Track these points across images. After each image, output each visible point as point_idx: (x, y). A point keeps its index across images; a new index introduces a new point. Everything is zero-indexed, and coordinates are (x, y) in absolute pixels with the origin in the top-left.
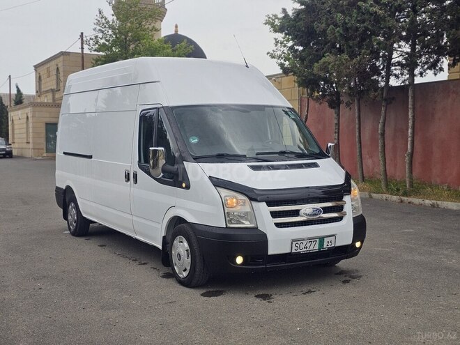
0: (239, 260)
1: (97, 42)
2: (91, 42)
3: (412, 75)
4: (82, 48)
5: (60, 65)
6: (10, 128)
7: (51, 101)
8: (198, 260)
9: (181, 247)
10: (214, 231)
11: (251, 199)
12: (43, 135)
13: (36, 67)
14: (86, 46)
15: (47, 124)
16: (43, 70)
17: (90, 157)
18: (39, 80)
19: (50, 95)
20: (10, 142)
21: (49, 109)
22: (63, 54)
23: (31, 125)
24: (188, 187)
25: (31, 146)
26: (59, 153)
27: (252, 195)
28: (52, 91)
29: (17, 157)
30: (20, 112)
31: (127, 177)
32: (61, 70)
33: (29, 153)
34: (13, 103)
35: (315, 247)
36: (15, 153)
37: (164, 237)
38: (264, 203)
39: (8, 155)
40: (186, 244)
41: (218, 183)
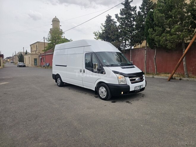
0: (122, 93)
1: (49, 39)
2: (47, 39)
3: (131, 47)
4: (44, 41)
5: (37, 45)
6: (24, 60)
7: (35, 53)
8: (109, 93)
9: (102, 90)
10: (115, 85)
11: (125, 76)
12: (34, 61)
13: (30, 45)
14: (45, 40)
15: (34, 59)
16: (32, 46)
17: (66, 66)
18: (31, 48)
19: (35, 52)
20: (24, 63)
21: (35, 55)
22: (38, 42)
23: (30, 59)
24: (105, 74)
25: (30, 64)
26: (54, 65)
27: (125, 75)
28: (35, 51)
29: (27, 67)
30: (27, 56)
31: (81, 71)
32: (37, 46)
33: (30, 66)
34: (24, 54)
35: (139, 88)
36: (26, 66)
37: (96, 87)
38: (128, 77)
39: (25, 66)
40: (105, 89)
41: (116, 72)
